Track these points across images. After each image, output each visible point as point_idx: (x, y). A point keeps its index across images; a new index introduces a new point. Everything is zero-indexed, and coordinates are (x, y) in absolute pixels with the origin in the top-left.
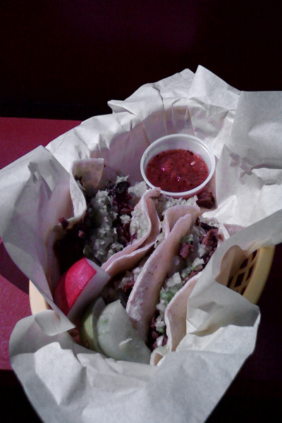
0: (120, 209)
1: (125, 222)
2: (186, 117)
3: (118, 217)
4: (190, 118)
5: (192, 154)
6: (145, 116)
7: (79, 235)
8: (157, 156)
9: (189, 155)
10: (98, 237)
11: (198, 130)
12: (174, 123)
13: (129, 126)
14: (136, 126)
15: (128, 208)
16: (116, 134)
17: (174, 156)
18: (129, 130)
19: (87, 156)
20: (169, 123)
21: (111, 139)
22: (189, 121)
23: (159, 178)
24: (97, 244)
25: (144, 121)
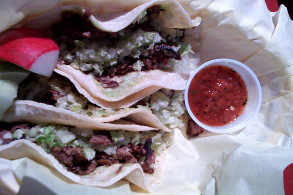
0: (148, 57)
1: (135, 67)
2: (283, 91)
3: (137, 59)
4: (282, 96)
5: (244, 104)
6: (271, 50)
7: (84, 34)
8: (234, 72)
9: (242, 101)
10: (97, 51)
11: (271, 105)
12: (275, 80)
13: (254, 37)
14: (257, 44)
15: (153, 64)
16: (238, 26)
17: (238, 87)
18: (250, 38)
19: (199, 6)
20: (273, 75)
21: (231, 23)
22: (280, 94)
23: (206, 81)
24: (88, 52)
25: (266, 51)
